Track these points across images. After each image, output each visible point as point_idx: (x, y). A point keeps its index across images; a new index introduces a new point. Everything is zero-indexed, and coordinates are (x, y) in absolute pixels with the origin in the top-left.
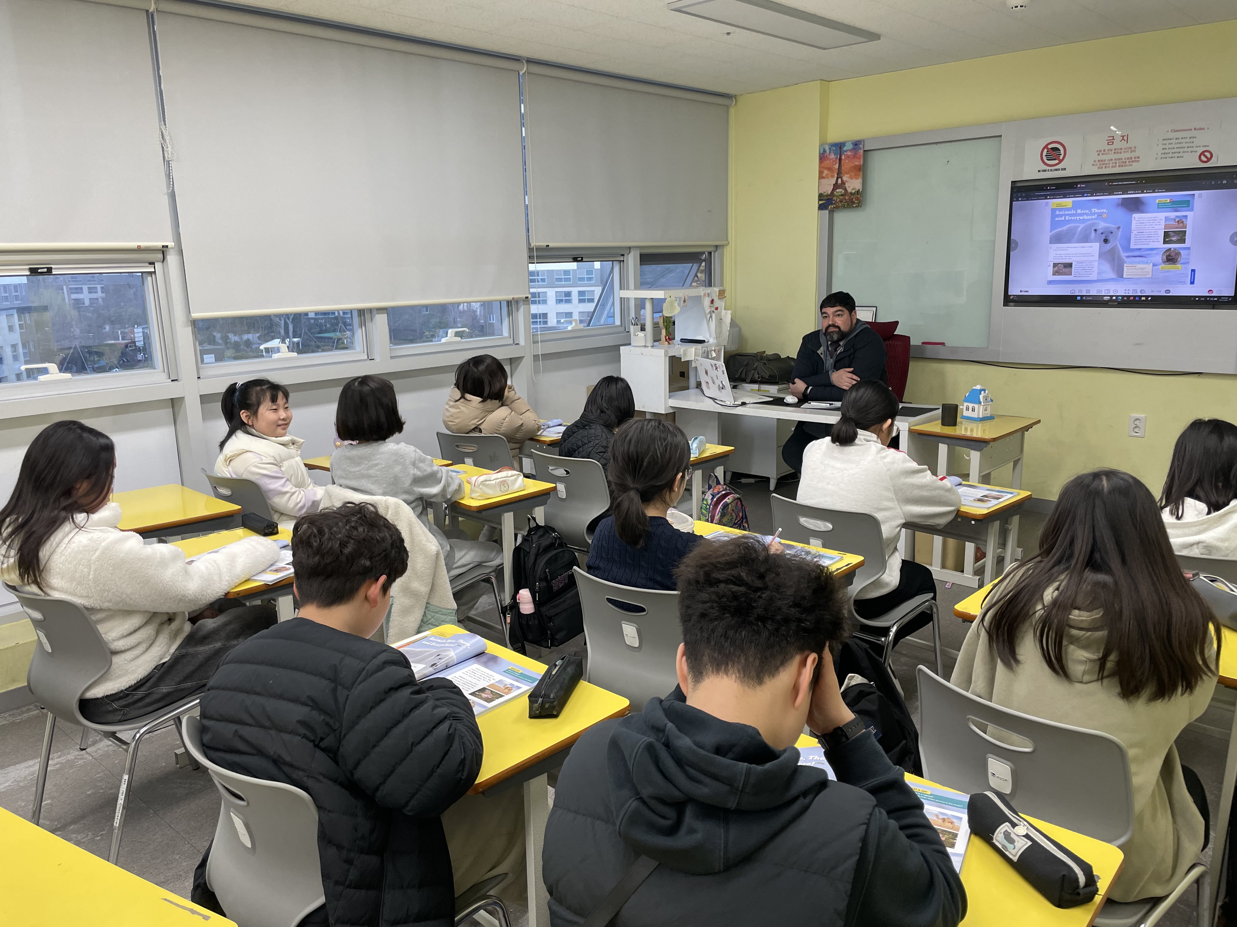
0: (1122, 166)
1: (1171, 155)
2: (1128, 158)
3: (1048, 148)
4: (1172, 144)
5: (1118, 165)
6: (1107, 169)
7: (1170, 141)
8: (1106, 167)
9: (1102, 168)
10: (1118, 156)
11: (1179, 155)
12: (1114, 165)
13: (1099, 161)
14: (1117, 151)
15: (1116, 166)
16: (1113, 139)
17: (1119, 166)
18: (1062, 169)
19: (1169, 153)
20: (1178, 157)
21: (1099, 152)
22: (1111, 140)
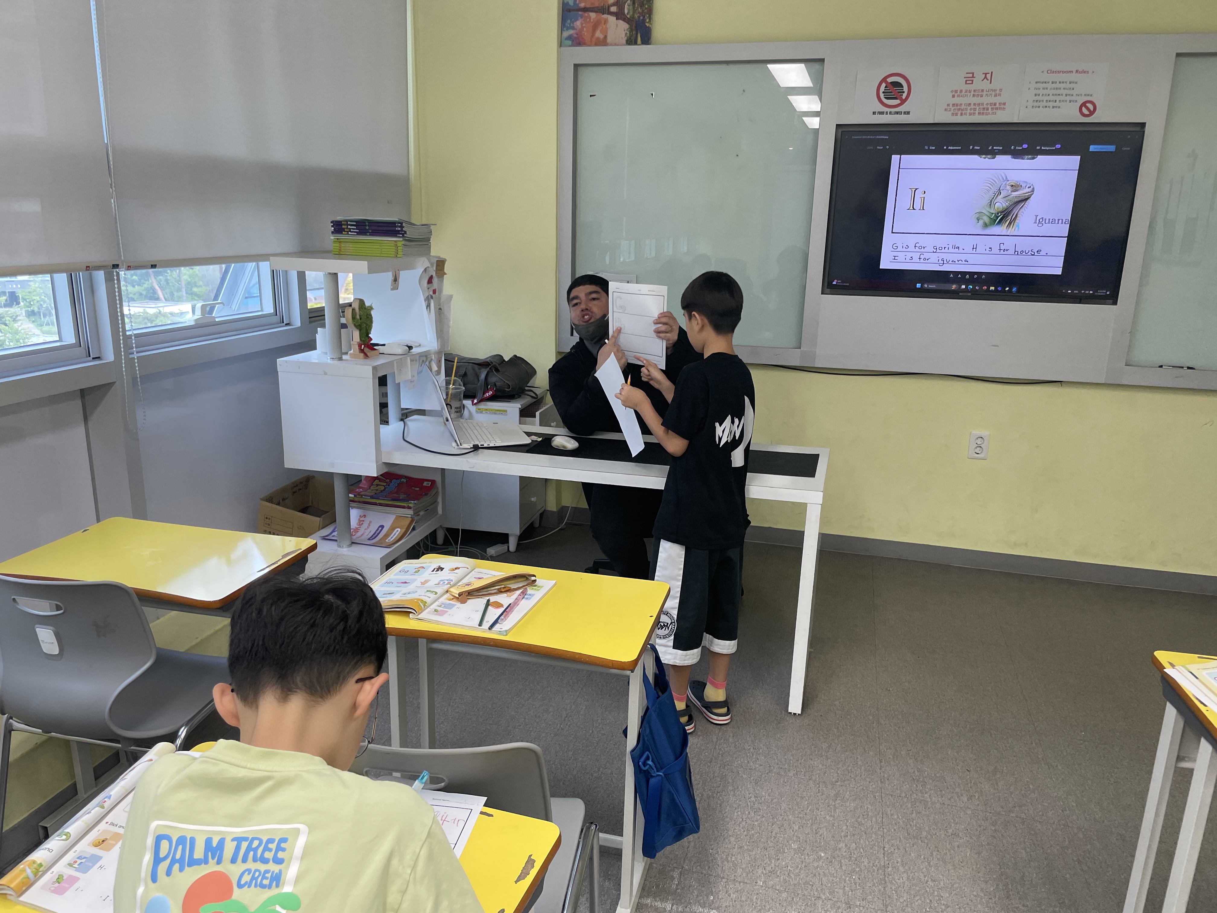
0: (983, 114)
1: (1045, 104)
2: (991, 104)
3: (886, 82)
4: (1047, 89)
5: (977, 112)
6: (964, 116)
7: (1044, 85)
8: (961, 114)
9: (957, 114)
10: (977, 100)
11: (1055, 104)
12: (972, 111)
13: (953, 105)
14: (978, 93)
15: (974, 114)
16: (973, 77)
17: (979, 113)
18: (905, 113)
19: (1043, 101)
20: (1053, 107)
21: (955, 93)
22: (970, 79)
